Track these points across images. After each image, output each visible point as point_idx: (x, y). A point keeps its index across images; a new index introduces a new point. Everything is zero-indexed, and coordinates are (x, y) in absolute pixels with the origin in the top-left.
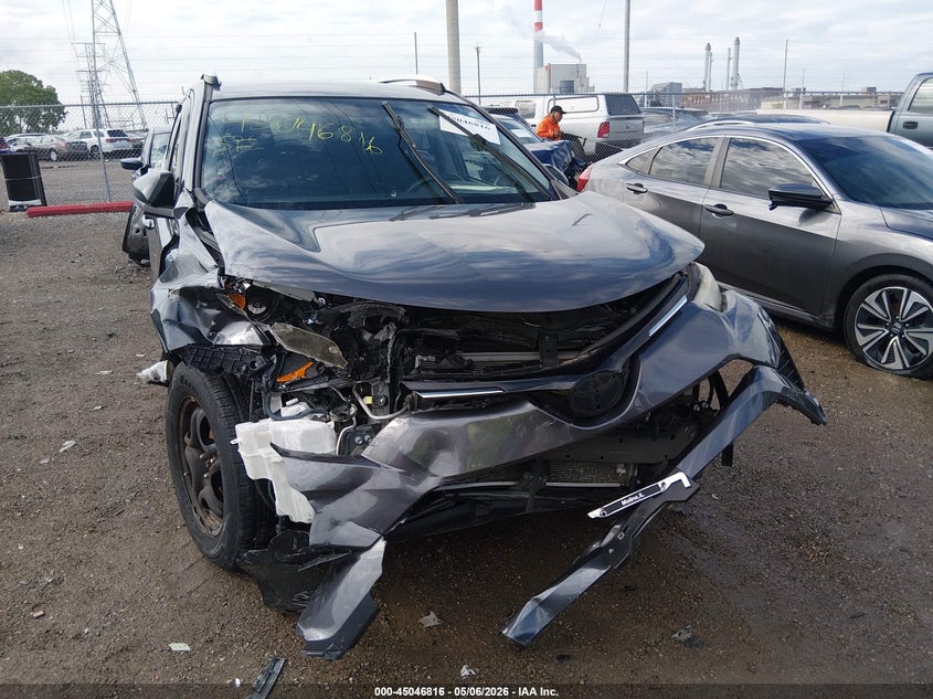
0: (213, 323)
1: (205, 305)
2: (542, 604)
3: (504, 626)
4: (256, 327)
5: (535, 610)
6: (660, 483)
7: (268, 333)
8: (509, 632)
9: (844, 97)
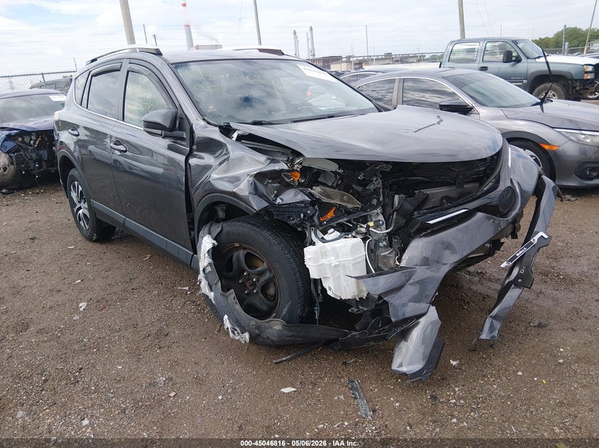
0: (276, 192)
1: (270, 181)
2: (495, 317)
3: (480, 335)
4: (301, 191)
5: (492, 322)
6: (532, 240)
7: (310, 193)
8: (484, 336)
9: (376, 59)
